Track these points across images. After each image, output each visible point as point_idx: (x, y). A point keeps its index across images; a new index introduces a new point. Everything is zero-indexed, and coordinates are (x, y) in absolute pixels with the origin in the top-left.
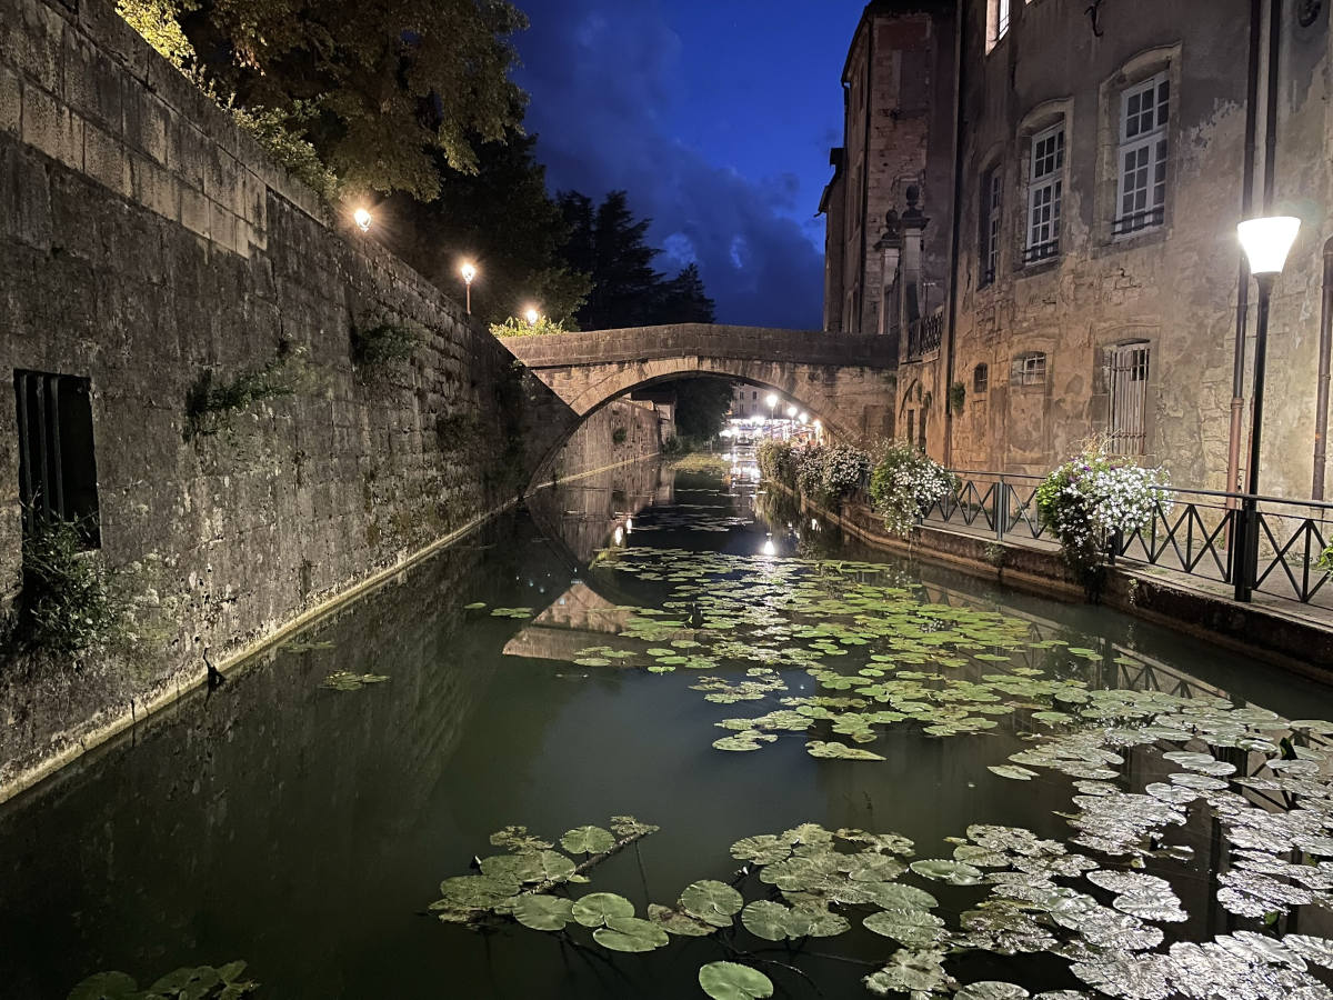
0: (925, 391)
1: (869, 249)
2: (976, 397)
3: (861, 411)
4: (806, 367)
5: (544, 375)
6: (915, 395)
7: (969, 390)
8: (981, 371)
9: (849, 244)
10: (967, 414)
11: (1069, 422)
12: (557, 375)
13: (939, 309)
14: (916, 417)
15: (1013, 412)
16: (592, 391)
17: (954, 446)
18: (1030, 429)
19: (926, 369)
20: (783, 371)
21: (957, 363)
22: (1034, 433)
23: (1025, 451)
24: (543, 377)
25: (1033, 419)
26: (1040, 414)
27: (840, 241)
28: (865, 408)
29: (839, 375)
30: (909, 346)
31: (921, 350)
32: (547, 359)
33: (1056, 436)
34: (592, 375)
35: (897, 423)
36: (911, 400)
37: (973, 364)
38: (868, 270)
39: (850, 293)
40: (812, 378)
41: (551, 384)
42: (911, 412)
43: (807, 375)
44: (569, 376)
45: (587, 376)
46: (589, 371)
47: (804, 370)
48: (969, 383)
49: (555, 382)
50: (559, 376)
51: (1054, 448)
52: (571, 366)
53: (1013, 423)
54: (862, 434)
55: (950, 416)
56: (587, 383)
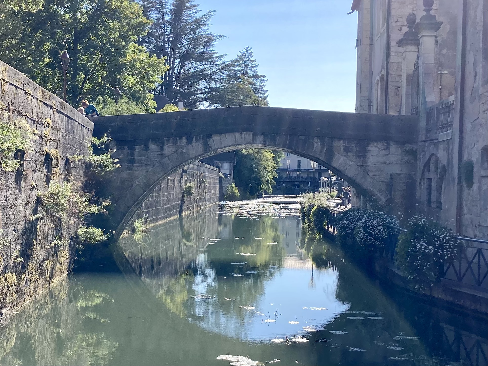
0: (440, 165)
1: (393, 43)
2: (483, 173)
3: (388, 178)
4: (342, 142)
6: (432, 166)
7: (477, 166)
8: (486, 152)
9: (376, 38)
10: (475, 186)
13: (452, 98)
14: (434, 184)
17: (465, 211)
19: (441, 146)
20: (323, 145)
21: (466, 143)
27: (369, 36)
28: (391, 175)
29: (370, 148)
31: (437, 130)
32: (129, 134)
34: (166, 147)
35: (418, 188)
36: (429, 171)
37: (480, 144)
38: (391, 61)
39: (378, 78)
40: (347, 150)
41: (132, 155)
42: (430, 180)
43: (343, 148)
44: (147, 149)
45: (162, 149)
46: (163, 144)
47: (340, 144)
48: (477, 160)
49: (136, 154)
50: (139, 149)
52: (148, 140)
54: (389, 197)
56: (162, 154)
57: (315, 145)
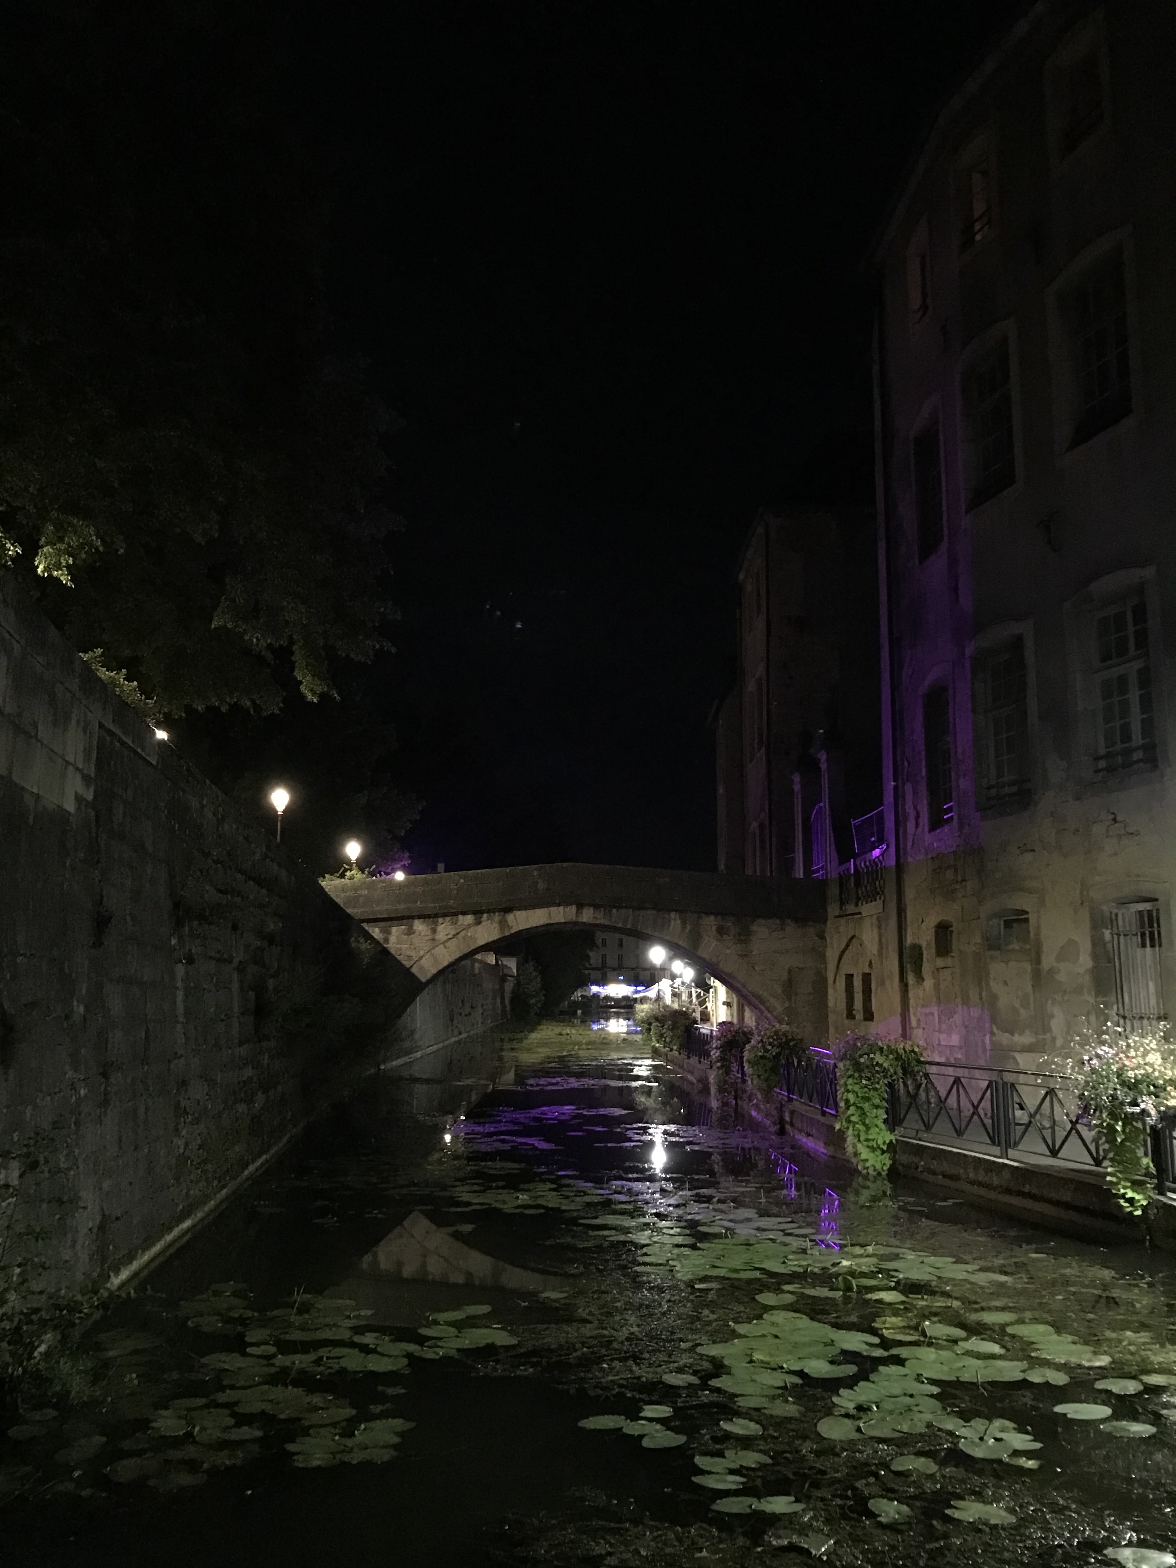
0: (867, 953)
2: (940, 962)
3: (785, 976)
4: (712, 918)
5: (377, 930)
7: (928, 954)
8: (943, 930)
10: (928, 983)
11: (1066, 998)
12: (394, 930)
14: (857, 983)
15: (992, 984)
16: (440, 950)
17: (914, 1023)
18: (1017, 1005)
19: (868, 924)
20: (684, 923)
21: (909, 919)
22: (1023, 1012)
23: (1013, 1035)
24: (376, 932)
25: (1020, 993)
26: (1029, 989)
27: (737, 763)
28: (790, 971)
29: (754, 928)
30: (840, 894)
31: (858, 899)
32: (382, 909)
33: (1052, 1016)
34: (440, 928)
35: (830, 990)
36: (848, 961)
37: (932, 921)
39: (755, 825)
40: (721, 931)
41: (387, 940)
42: (850, 977)
43: (714, 928)
44: (410, 932)
45: (434, 931)
46: (436, 924)
47: (710, 922)
48: (928, 944)
49: (393, 939)
50: (396, 931)
51: (1050, 1030)
52: (413, 918)
53: (994, 998)
54: (788, 1003)
55: (906, 985)
56: (434, 939)
57: (673, 922)
